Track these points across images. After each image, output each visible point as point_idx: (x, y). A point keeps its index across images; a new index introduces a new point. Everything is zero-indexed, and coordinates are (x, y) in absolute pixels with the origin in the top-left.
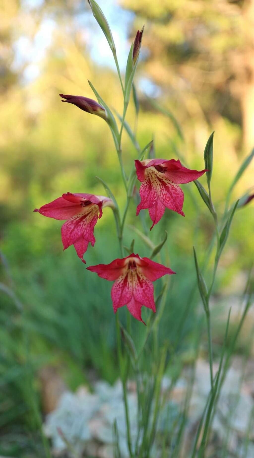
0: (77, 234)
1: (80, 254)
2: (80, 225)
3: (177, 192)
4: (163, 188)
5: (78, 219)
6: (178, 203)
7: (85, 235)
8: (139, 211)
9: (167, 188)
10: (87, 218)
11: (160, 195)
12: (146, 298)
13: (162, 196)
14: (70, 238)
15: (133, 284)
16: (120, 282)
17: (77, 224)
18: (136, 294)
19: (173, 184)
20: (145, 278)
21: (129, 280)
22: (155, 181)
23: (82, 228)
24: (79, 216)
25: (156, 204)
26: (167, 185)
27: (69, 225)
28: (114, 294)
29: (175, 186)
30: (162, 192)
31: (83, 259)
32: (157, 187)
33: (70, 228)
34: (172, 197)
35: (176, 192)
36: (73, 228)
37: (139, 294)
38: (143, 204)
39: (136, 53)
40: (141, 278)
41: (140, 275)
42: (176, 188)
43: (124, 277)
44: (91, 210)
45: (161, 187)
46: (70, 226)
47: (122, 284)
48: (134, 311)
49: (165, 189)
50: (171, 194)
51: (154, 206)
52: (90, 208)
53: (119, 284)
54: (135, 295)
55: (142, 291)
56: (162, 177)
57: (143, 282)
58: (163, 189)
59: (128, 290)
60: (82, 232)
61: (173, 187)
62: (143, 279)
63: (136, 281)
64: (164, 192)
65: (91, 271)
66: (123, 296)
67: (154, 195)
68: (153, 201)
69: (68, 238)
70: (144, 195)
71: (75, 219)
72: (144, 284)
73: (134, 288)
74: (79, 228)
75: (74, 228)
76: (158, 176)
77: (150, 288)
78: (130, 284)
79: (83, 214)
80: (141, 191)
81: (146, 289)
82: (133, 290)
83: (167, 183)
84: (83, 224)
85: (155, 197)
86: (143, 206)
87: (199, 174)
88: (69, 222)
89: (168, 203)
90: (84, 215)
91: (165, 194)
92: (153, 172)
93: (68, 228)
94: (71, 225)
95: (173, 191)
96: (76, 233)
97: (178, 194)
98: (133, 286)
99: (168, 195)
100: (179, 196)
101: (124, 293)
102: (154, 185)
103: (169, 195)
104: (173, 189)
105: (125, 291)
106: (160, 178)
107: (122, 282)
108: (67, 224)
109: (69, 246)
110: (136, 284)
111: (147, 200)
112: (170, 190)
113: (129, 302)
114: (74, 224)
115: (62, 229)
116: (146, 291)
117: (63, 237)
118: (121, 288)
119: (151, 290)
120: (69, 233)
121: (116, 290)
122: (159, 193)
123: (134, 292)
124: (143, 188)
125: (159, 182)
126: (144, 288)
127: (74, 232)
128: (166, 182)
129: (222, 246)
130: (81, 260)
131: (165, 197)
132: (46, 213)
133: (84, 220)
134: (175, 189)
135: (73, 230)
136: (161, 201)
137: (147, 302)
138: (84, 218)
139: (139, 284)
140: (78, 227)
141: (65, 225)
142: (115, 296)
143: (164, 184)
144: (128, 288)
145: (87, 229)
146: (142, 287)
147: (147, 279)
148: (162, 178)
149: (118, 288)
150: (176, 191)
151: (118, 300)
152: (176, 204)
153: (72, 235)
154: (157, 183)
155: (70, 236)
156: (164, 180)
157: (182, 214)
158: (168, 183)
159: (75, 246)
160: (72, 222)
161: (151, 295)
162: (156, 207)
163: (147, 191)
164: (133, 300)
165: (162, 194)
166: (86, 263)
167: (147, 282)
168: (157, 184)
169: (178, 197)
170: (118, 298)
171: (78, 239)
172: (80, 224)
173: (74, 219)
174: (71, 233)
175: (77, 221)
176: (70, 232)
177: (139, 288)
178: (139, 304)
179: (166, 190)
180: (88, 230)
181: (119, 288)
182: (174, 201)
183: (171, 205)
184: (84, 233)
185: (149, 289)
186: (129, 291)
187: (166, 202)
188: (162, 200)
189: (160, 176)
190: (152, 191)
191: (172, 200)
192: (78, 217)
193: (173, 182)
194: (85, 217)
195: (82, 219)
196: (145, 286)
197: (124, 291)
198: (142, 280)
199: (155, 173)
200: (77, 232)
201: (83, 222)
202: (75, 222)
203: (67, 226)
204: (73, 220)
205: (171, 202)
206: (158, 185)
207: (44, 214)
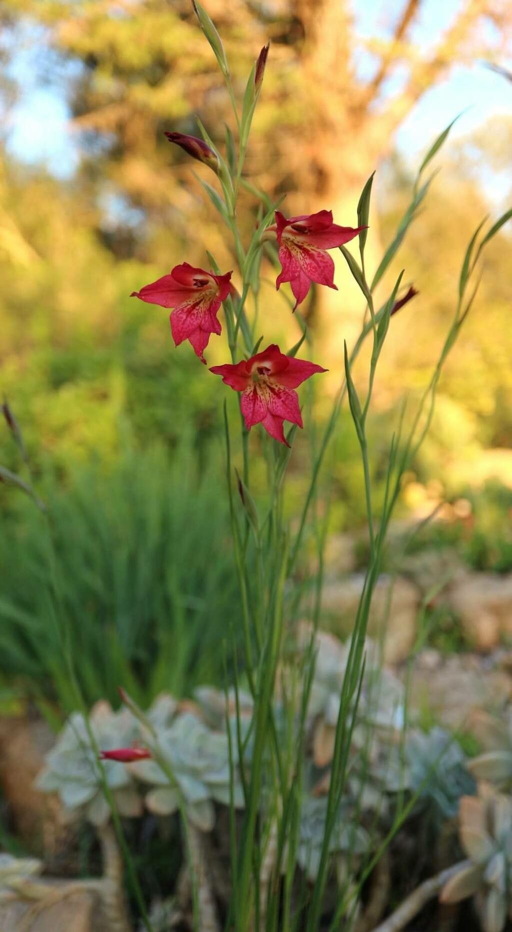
0: (192, 325)
1: (198, 352)
2: (194, 314)
3: (326, 260)
4: (305, 255)
5: (189, 307)
6: (328, 274)
7: (204, 325)
8: (280, 284)
9: (311, 256)
10: (201, 305)
11: (303, 265)
12: (289, 410)
13: (306, 266)
14: (183, 331)
15: (265, 396)
16: (249, 394)
17: (189, 312)
18: (273, 407)
19: (318, 250)
20: (282, 387)
21: (259, 392)
22: (294, 248)
23: (197, 317)
24: (189, 303)
25: (299, 276)
26: (310, 251)
27: (179, 314)
28: (244, 407)
29: (322, 252)
30: (305, 261)
31: (202, 357)
32: (297, 254)
33: (182, 318)
34: (319, 267)
35: (324, 260)
36: (184, 317)
37: (278, 406)
38: (284, 275)
39: (260, 77)
40: (277, 389)
41: (274, 386)
42: (324, 254)
43: (252, 388)
44: (202, 298)
45: (303, 255)
46: (181, 315)
47: (252, 396)
48: (272, 429)
49: (308, 257)
50: (317, 262)
51: (297, 279)
52: (202, 295)
53: (248, 395)
54: (272, 410)
55: (281, 403)
56: (302, 243)
57: (280, 393)
58: (306, 257)
59: (261, 404)
60: (199, 321)
61: (319, 253)
62: (279, 389)
63: (269, 393)
64: (308, 261)
65: (215, 373)
66: (256, 410)
67: (296, 264)
68: (295, 272)
69: (180, 330)
70: (284, 262)
71: (186, 307)
72: (282, 394)
73: (268, 402)
74: (193, 317)
75: (187, 317)
76: (296, 243)
77: (292, 396)
78: (262, 397)
79: (193, 302)
80: (281, 257)
81: (286, 399)
82: (268, 404)
83: (310, 250)
84: (197, 313)
85: (297, 267)
86: (284, 278)
87: (354, 233)
88: (178, 310)
89: (314, 275)
90: (195, 302)
91: (309, 264)
92: (287, 240)
93: (178, 317)
94: (181, 313)
95: (320, 259)
96: (190, 323)
97: (327, 262)
98: (266, 399)
99: (314, 264)
100: (328, 264)
101: (257, 407)
102: (293, 253)
103: (316, 265)
104: (319, 257)
105: (258, 404)
106: (300, 244)
107: (252, 394)
108: (177, 313)
109: (181, 342)
110: (270, 396)
111: (289, 270)
112: (316, 258)
113: (264, 418)
114: (186, 312)
115: (171, 318)
116: (287, 402)
117: (174, 330)
118: (252, 400)
119: (295, 398)
120: (180, 323)
121: (246, 402)
122: (302, 263)
123: (270, 406)
124: (283, 254)
125: (298, 250)
126: (283, 399)
127: (188, 322)
128: (309, 248)
129: (380, 343)
130: (200, 360)
131: (310, 267)
132: (147, 297)
133: (197, 308)
134: (323, 256)
135: (186, 320)
136: (305, 273)
137: (290, 414)
138: (197, 306)
139: (275, 396)
140: (191, 317)
141: (174, 314)
142: (247, 410)
143: (305, 251)
144: (261, 402)
145: (205, 318)
146: (280, 398)
147: (285, 387)
148: (302, 245)
149: (248, 399)
150: (324, 258)
151: (250, 415)
152: (325, 275)
153: (185, 326)
154: (297, 250)
155: (182, 328)
156: (306, 246)
157: (335, 287)
158: (312, 250)
159: (190, 341)
160: (182, 310)
161: (295, 404)
162: (299, 281)
163: (288, 258)
164: (269, 416)
165: (306, 263)
166: (207, 363)
167: (287, 390)
168: (297, 252)
169: (327, 266)
170: (251, 412)
171: (194, 331)
172: (192, 312)
173: (184, 306)
174: (183, 324)
175: (188, 309)
176: (182, 322)
177: (276, 400)
178: (278, 419)
179: (310, 258)
180: (207, 319)
181: (250, 400)
182: (322, 271)
183: (318, 278)
184: (201, 322)
185: (291, 398)
186: (263, 405)
187: (311, 274)
188: (307, 271)
189: (299, 242)
190: (294, 259)
191: (319, 271)
192: (188, 305)
193: (318, 248)
194: (197, 304)
195: (194, 307)
196: (285, 396)
197: (256, 405)
198: (278, 391)
199: (291, 240)
200: (192, 322)
201: (197, 310)
202: (185, 310)
203: (178, 314)
204: (184, 308)
205: (318, 274)
206: (299, 254)
207: (145, 300)
